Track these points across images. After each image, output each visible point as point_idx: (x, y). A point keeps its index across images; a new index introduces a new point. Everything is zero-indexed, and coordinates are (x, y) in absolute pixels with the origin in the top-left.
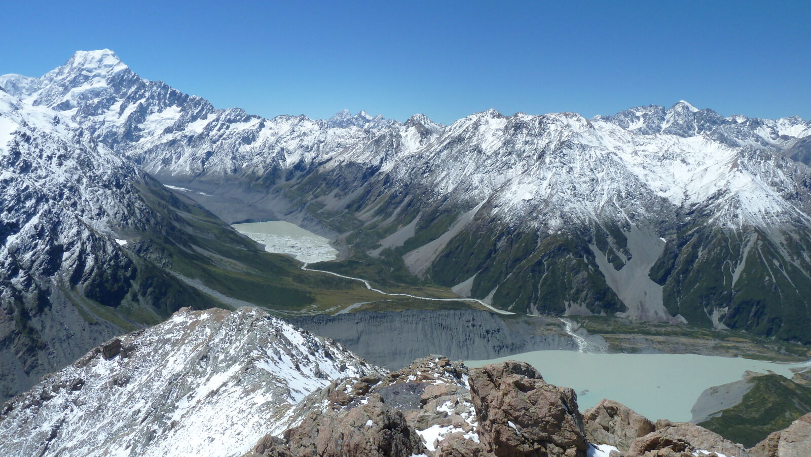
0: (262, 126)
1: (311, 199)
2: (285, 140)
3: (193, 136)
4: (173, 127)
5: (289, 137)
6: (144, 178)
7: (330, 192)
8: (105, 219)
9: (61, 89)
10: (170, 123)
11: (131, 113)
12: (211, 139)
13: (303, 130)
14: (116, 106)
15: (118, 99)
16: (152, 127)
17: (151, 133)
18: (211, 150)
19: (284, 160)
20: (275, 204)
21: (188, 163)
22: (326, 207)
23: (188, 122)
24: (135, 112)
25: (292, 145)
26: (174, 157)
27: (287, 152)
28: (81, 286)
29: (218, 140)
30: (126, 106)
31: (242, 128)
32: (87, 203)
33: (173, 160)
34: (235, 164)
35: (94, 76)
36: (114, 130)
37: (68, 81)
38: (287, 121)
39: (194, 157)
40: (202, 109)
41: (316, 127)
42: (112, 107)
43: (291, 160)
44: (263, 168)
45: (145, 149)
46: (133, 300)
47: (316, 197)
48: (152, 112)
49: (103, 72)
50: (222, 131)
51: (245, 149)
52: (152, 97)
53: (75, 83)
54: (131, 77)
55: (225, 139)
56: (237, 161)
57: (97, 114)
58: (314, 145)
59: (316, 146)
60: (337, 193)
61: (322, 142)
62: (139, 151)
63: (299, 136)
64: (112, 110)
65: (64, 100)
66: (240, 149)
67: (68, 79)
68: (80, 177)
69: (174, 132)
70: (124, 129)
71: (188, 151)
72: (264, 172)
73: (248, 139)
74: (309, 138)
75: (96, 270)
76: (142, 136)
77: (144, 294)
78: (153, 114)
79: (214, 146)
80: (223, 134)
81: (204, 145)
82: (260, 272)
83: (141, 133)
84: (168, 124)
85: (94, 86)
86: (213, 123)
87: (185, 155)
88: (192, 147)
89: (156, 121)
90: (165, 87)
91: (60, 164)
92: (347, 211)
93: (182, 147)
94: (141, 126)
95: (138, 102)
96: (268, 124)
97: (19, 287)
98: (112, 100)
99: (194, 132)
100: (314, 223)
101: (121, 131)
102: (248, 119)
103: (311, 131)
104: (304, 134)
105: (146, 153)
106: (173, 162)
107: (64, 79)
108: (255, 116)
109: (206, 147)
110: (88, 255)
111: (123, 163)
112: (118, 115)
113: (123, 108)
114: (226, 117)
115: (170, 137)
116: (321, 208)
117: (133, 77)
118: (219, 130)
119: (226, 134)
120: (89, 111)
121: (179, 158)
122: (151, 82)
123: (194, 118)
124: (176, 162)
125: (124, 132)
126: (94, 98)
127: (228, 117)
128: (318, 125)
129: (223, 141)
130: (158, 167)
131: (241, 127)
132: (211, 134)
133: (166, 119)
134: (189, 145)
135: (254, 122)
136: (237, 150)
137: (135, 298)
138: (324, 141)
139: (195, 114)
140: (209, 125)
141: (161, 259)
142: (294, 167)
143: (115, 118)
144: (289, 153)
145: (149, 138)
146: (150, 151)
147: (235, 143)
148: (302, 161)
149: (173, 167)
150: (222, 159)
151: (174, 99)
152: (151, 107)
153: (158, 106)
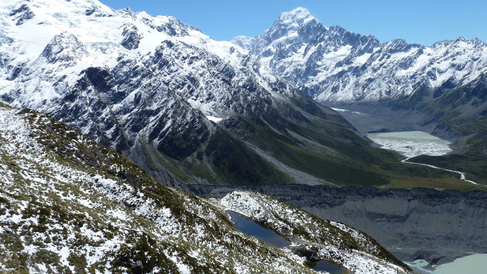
0: (420, 52)
1: (450, 110)
2: (438, 61)
3: (358, 67)
4: (343, 61)
5: (443, 58)
6: (293, 92)
7: (469, 101)
8: (212, 103)
9: (266, 41)
10: (342, 59)
11: (312, 54)
12: (373, 68)
13: (457, 50)
14: (302, 50)
15: (304, 44)
16: (328, 63)
17: (326, 69)
18: (372, 77)
19: (434, 79)
20: (416, 117)
21: (352, 89)
22: (461, 115)
23: (356, 56)
24: (315, 52)
25: (444, 65)
26: (341, 85)
27: (438, 72)
28: (156, 141)
29: (379, 68)
30: (309, 49)
31: (402, 57)
32: (202, 90)
33: (341, 88)
34: (390, 87)
35: (289, 29)
36: (299, 67)
37: (272, 35)
38: (445, 46)
39: (357, 85)
40: (369, 45)
41: (471, 46)
42: (299, 51)
43: (441, 79)
44: (413, 87)
45: (320, 80)
46: (197, 158)
47: (454, 107)
48: (329, 52)
49: (296, 25)
50: (383, 60)
51: (401, 73)
52: (330, 39)
53: (276, 36)
54: (316, 26)
55: (385, 67)
56: (392, 84)
57: (287, 57)
58: (467, 63)
59: (469, 63)
60: (475, 101)
61: (475, 60)
62: (315, 83)
63: (452, 56)
64: (298, 53)
65: (267, 49)
66: (396, 74)
68: (203, 72)
69: (344, 65)
70: (306, 67)
71: (353, 79)
72: (413, 91)
73: (405, 64)
74: (463, 57)
75: (170, 130)
76: (320, 71)
77: (208, 154)
78: (330, 53)
79: (375, 74)
80: (384, 63)
81: (366, 73)
82: (349, 158)
83: (319, 69)
84: (340, 59)
85: (289, 36)
86: (376, 55)
87: (351, 83)
88: (357, 76)
89: (332, 58)
90: (341, 30)
91: (191, 63)
92: (481, 116)
93: (348, 76)
94: (319, 63)
95: (319, 44)
96: (427, 50)
97: (110, 136)
98: (299, 45)
99: (359, 64)
100: (444, 130)
101: (304, 68)
102: (408, 47)
103: (464, 50)
104: (458, 53)
105: (320, 83)
106: (340, 90)
108: (415, 46)
109: (368, 75)
110: (169, 118)
111: (278, 80)
112: (303, 56)
113: (306, 50)
114: (387, 48)
115: (340, 69)
116: (456, 116)
117: (318, 25)
118: (380, 60)
119: (387, 63)
120: (282, 55)
121: (344, 86)
122: (331, 28)
123: (361, 53)
124: (342, 90)
125: (306, 69)
126: (287, 44)
127: (390, 48)
128: (473, 43)
129: (384, 69)
130: (328, 94)
131: (400, 56)
132: (373, 64)
133: (339, 56)
134: (354, 75)
135: (414, 50)
136: (394, 75)
137: (199, 157)
138: (478, 59)
139: (362, 49)
140: (372, 56)
141: (244, 133)
142: (442, 84)
143: (301, 59)
144: (441, 72)
145: (325, 72)
146: (324, 82)
147: (392, 69)
148: (451, 79)
149: (339, 93)
150: (379, 84)
151: (348, 39)
152: (328, 47)
153: (334, 46)
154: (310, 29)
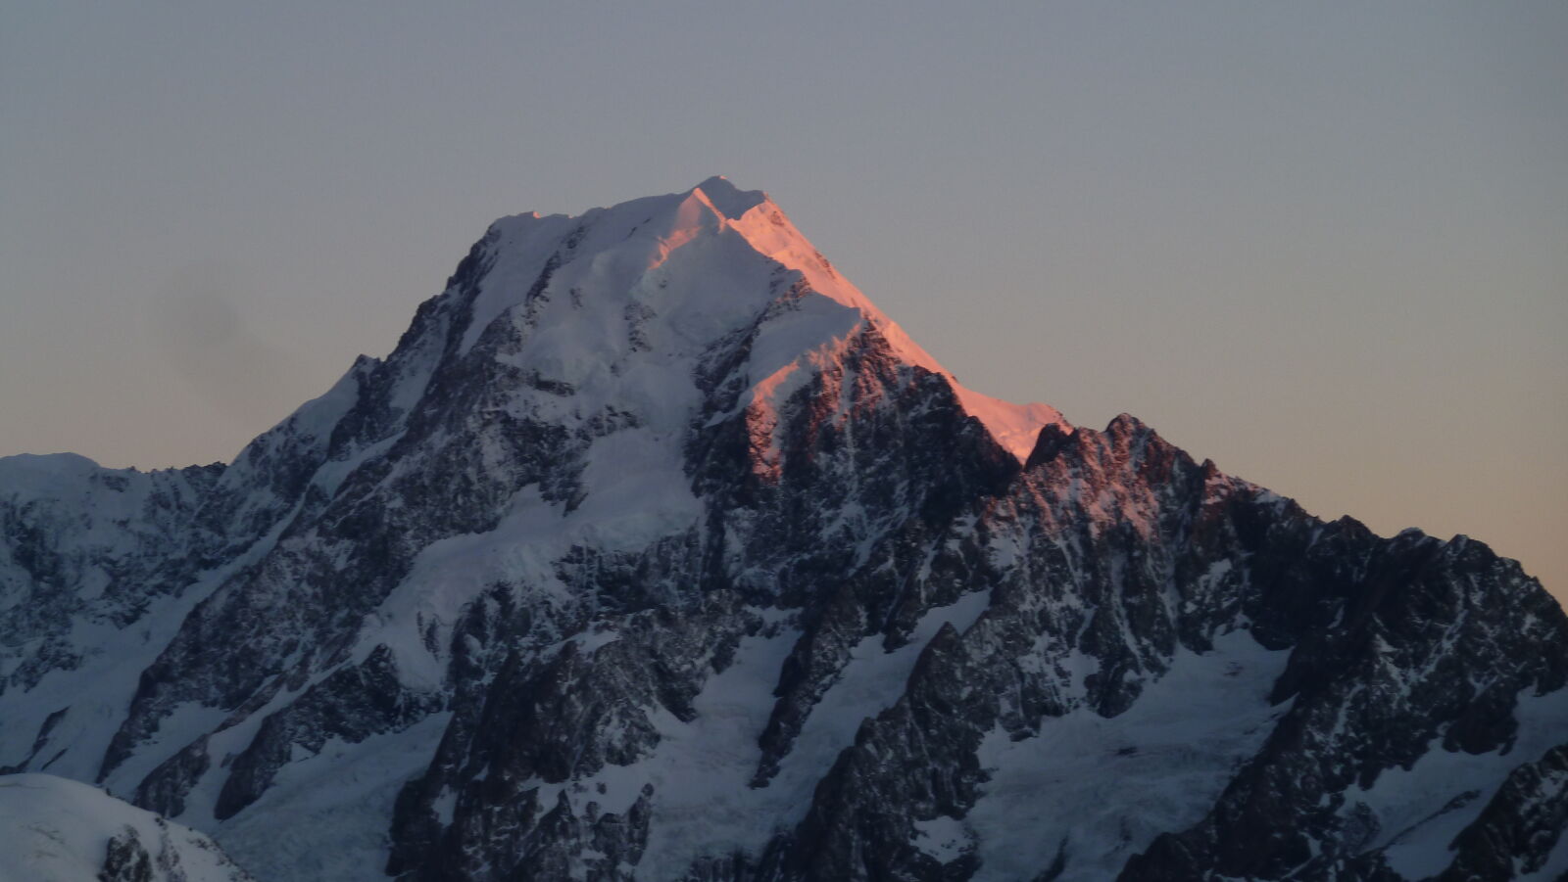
4: (1200, 834)
9: (340, 555)
10: (1184, 800)
11: (864, 733)
14: (748, 681)
15: (768, 613)
24: (894, 716)
30: (827, 672)
52: (1048, 568)
54: (887, 402)
65: (359, 654)
67: (398, 470)
78: (1047, 725)
84: (1166, 806)
89: (1069, 781)
90: (1164, 471)
95: (926, 626)
98: (717, 628)
107: (371, 472)
112: (750, 753)
113: (794, 690)
117: (911, 396)
120: (527, 731)
122: (1050, 435)
123: (1387, 744)
139: (1400, 703)
140: (1503, 804)
143: (736, 789)
151: (1234, 577)
152: (1030, 663)
153: (1089, 647)
154: (831, 441)
